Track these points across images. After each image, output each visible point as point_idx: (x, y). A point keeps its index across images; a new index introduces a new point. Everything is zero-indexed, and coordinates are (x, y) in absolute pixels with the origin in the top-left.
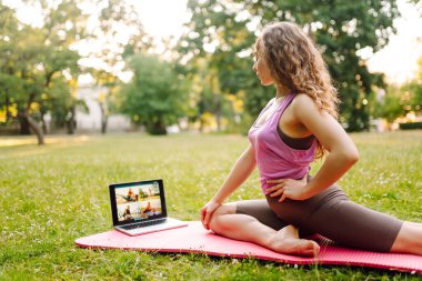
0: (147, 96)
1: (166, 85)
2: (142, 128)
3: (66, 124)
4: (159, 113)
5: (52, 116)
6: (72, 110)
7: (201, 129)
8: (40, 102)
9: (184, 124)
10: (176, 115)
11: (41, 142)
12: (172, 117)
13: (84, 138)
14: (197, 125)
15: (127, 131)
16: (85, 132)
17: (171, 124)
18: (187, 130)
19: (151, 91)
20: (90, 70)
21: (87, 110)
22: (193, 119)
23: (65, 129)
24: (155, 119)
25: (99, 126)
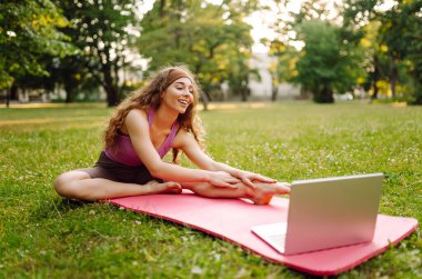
0: (314, 64)
2: (311, 96)
3: (241, 92)
4: (326, 81)
5: (229, 84)
6: (246, 79)
11: (206, 109)
13: (257, 105)
15: (297, 98)
16: (258, 99)
18: (360, 97)
19: (318, 58)
20: (264, 41)
21: (259, 79)
22: (367, 87)
23: (240, 97)
24: (321, 87)
25: (270, 93)
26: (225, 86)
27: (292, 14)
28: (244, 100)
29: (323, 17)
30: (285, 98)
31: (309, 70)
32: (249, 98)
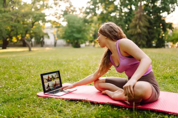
0: (73, 32)
1: (80, 27)
2: (71, 45)
3: (40, 43)
4: (78, 39)
5: (35, 39)
6: (43, 37)
7: (94, 46)
8: (30, 34)
9: (87, 43)
10: (85, 40)
11: (30, 50)
12: (83, 41)
13: (47, 49)
14: (93, 44)
15: (65, 46)
16: (48, 46)
17: (82, 43)
18: (89, 46)
19: (74, 30)
20: (50, 21)
21: (49, 37)
22: (91, 42)
23: (40, 45)
24: (76, 41)
25: (53, 44)
26: (33, 40)
27: (62, 11)
28: (42, 46)
29: (74, 13)
30: (59, 46)
31: (71, 34)
32: (44, 46)
